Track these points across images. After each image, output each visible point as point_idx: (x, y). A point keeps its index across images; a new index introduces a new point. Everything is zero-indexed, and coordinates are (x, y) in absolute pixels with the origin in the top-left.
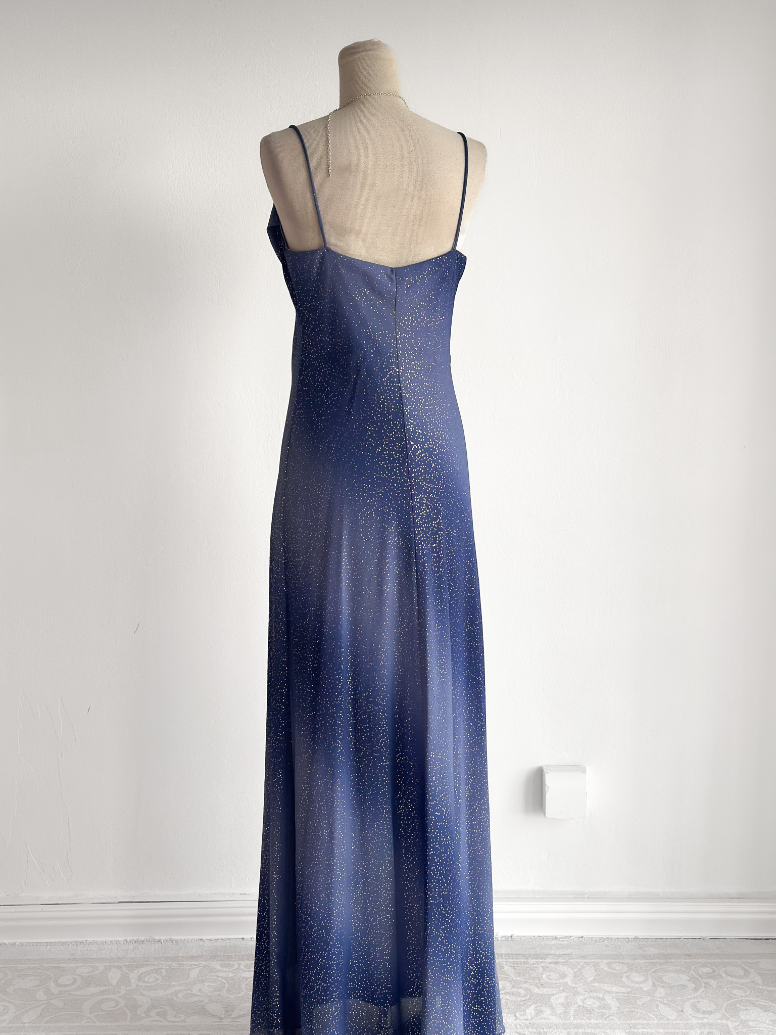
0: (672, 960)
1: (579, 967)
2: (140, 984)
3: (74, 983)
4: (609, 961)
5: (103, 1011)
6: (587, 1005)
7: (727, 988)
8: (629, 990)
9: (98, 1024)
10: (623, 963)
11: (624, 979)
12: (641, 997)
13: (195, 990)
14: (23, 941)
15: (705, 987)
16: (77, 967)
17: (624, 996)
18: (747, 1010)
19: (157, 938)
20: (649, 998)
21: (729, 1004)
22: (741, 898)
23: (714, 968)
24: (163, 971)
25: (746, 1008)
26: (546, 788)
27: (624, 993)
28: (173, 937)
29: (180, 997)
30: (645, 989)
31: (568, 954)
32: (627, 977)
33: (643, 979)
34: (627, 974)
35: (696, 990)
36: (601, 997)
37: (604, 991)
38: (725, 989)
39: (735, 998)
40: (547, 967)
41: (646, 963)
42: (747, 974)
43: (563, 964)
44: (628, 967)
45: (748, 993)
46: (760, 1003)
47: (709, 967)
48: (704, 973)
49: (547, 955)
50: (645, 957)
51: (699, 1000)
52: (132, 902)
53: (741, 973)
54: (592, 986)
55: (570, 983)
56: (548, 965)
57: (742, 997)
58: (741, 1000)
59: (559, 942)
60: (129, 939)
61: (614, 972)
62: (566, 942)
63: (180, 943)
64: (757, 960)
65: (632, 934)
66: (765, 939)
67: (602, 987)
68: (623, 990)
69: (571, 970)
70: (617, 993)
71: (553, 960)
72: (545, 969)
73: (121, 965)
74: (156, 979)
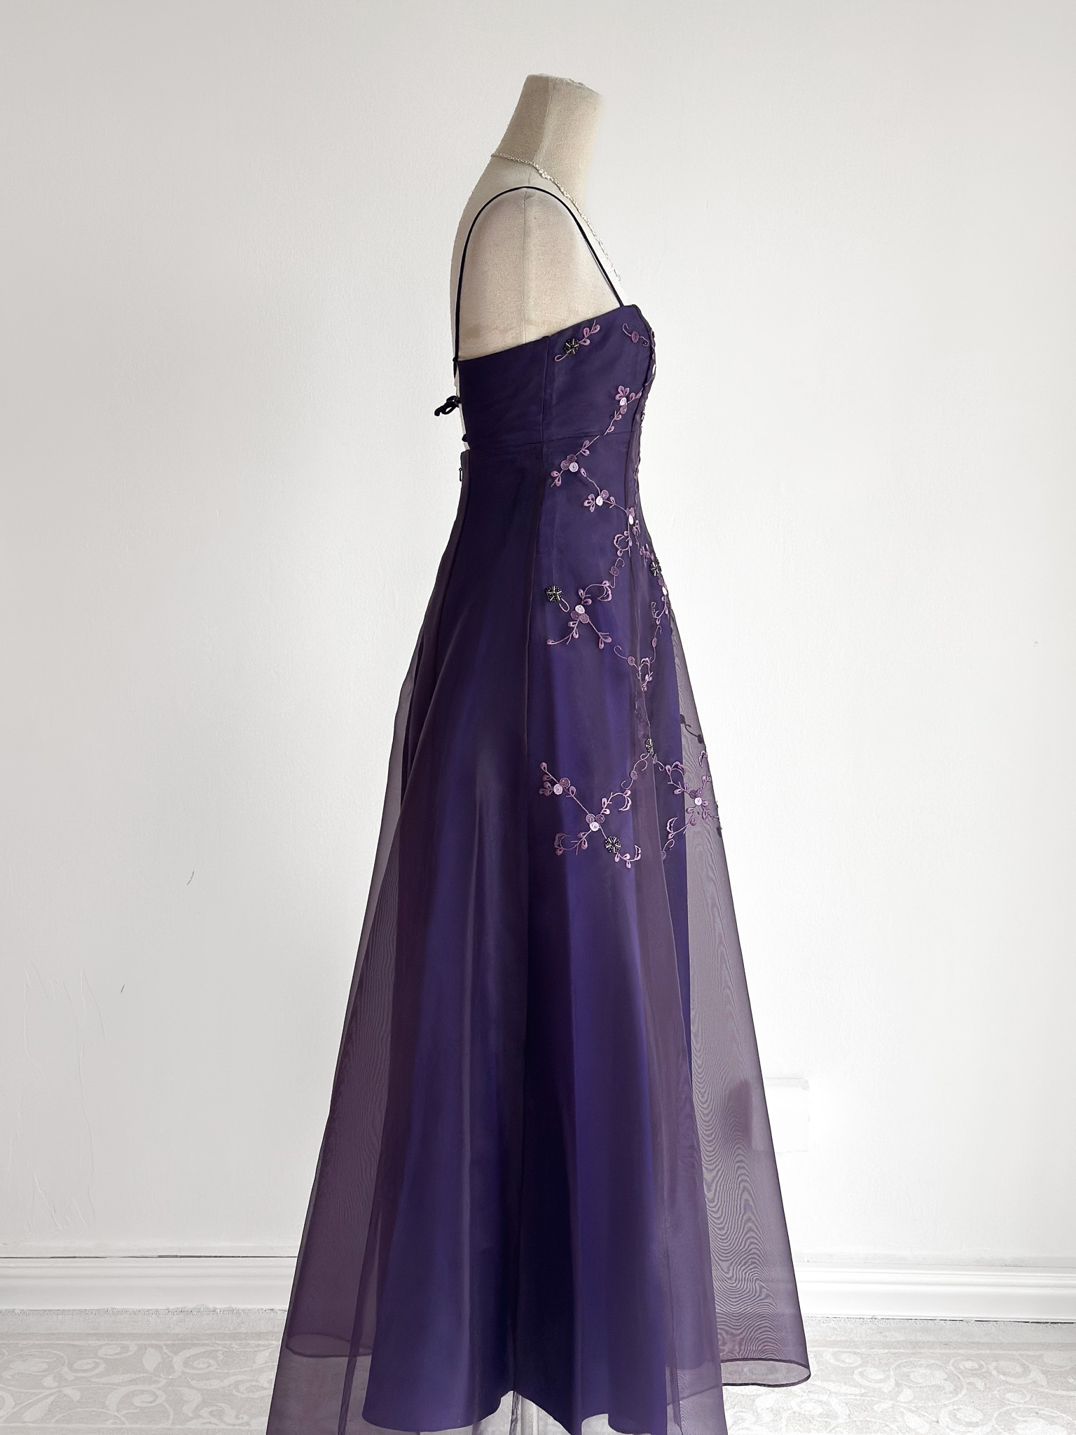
0: (923, 1351)
2: (187, 1370)
3: (95, 1368)
4: (836, 1350)
5: (136, 1408)
6: (805, 1411)
7: (999, 1391)
8: (863, 1391)
9: (128, 1425)
10: (855, 1353)
11: (857, 1377)
12: (879, 1402)
13: (263, 1381)
14: (25, 1308)
15: (967, 1389)
16: (101, 1346)
17: (856, 1399)
18: (1026, 1421)
19: (211, 1306)
20: (891, 1403)
21: (1000, 1413)
22: (1018, 1265)
23: (982, 1362)
24: (219, 1354)
25: (1025, 1419)
27: (856, 1395)
28: (234, 1306)
29: (241, 1390)
30: (885, 1391)
32: (861, 1374)
33: (882, 1376)
34: (860, 1369)
35: (955, 1392)
36: (824, 1400)
37: (829, 1392)
38: (995, 1392)
39: (1010, 1405)
41: (886, 1353)
42: (1026, 1371)
44: (862, 1359)
45: (1027, 1399)
46: (1045, 1412)
47: (972, 1361)
48: (970, 1370)
50: (886, 1345)
51: (961, 1406)
52: (177, 1257)
53: (1019, 1369)
57: (1019, 1403)
58: (1018, 1408)
60: (172, 1307)
61: (842, 1365)
63: (242, 1315)
64: (1040, 1352)
65: (868, 1312)
66: (1052, 1323)
67: (827, 1388)
68: (857, 1391)
70: (846, 1394)
73: (161, 1343)
74: (210, 1365)
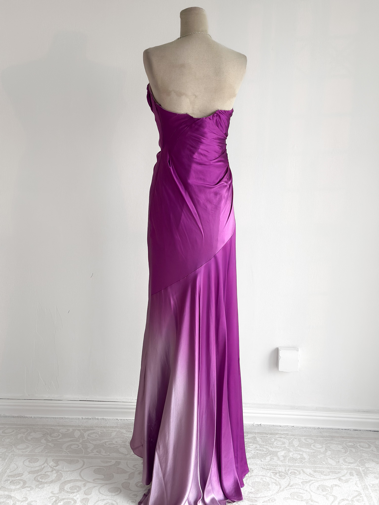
0: (335, 439)
1: (291, 440)
2: (89, 438)
3: (58, 436)
4: (305, 438)
5: (72, 449)
6: (294, 457)
7: (360, 453)
8: (314, 451)
9: (69, 455)
10: (312, 439)
11: (312, 446)
12: (319, 455)
13: (114, 442)
14: (35, 416)
15: (350, 452)
16: (60, 429)
17: (312, 454)
18: (369, 463)
19: (97, 417)
20: (323, 455)
21: (360, 460)
23: (355, 443)
24: (99, 433)
26: (280, 358)
27: (312, 452)
28: (104, 418)
29: (107, 444)
30: (321, 451)
31: (287, 434)
32: (314, 446)
33: (321, 447)
34: (314, 444)
35: (346, 453)
36: (301, 454)
37: (303, 451)
39: (364, 457)
40: (277, 439)
41: (322, 439)
42: (370, 446)
43: (284, 438)
44: (314, 441)
45: (370, 455)
46: (375, 460)
47: (351, 443)
48: (350, 445)
49: (277, 434)
50: (322, 437)
51: (347, 457)
52: (86, 401)
53: (367, 446)
54: (297, 449)
55: (286, 447)
56: (277, 438)
58: (366, 458)
59: (283, 428)
60: (84, 417)
61: (307, 443)
62: (286, 428)
63: (107, 420)
64: (375, 441)
65: (317, 426)
67: (302, 449)
69: (288, 441)
70: (308, 452)
71: (279, 436)
72: (275, 440)
73: (80, 429)
74: (96, 436)
